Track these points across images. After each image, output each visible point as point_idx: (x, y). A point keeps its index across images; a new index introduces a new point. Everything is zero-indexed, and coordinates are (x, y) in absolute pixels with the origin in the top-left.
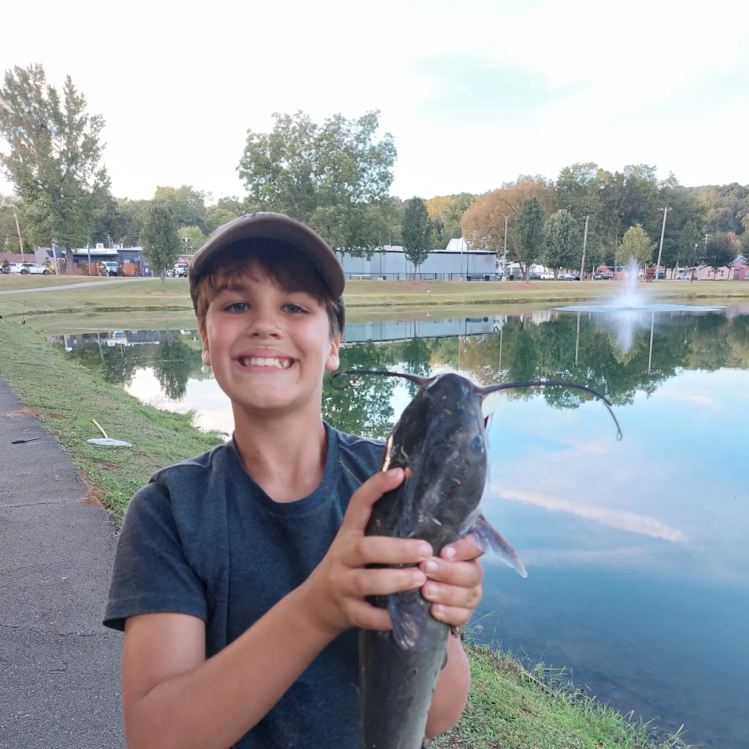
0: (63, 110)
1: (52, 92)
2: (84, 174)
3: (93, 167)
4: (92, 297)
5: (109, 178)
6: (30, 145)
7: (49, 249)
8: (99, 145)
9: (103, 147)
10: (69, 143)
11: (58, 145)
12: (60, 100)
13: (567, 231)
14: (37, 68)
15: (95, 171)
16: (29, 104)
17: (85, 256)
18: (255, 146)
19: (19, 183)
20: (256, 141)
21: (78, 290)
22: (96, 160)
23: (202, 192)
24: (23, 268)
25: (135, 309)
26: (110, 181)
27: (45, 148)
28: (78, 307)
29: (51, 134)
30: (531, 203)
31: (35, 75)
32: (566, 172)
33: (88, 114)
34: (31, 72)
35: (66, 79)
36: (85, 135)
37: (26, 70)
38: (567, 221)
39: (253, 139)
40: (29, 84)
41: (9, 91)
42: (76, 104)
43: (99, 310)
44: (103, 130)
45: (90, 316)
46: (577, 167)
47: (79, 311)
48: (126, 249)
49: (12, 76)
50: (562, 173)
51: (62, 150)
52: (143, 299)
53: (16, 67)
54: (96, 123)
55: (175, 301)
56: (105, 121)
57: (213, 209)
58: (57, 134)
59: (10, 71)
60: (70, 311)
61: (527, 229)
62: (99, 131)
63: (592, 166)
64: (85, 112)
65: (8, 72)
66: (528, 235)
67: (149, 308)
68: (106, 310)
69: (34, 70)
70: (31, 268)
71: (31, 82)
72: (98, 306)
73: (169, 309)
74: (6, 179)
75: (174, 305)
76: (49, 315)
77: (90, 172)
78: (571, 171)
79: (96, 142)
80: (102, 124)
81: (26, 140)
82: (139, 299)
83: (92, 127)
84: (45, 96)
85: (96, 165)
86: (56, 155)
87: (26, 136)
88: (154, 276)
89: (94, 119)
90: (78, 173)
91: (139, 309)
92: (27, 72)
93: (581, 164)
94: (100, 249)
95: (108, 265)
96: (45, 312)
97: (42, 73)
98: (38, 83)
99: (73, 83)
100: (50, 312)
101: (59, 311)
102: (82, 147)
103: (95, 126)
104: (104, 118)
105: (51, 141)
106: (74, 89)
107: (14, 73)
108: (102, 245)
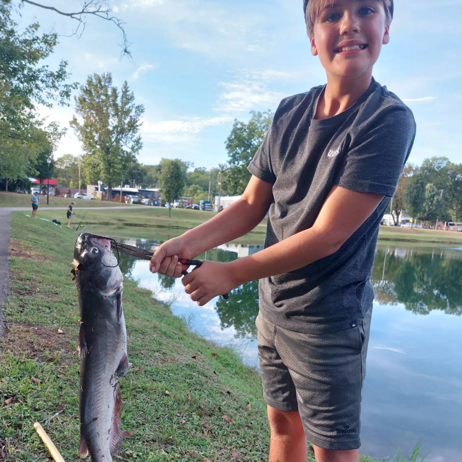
0: (119, 101)
1: (114, 90)
2: (126, 141)
3: (132, 137)
4: (122, 216)
5: (142, 144)
6: (96, 120)
7: (96, 186)
8: (138, 124)
9: (141, 125)
10: (120, 121)
11: (113, 122)
12: (119, 95)
13: (433, 197)
14: (107, 75)
15: (133, 139)
16: (99, 97)
17: (118, 192)
18: (238, 129)
19: (85, 143)
20: (239, 126)
21: (113, 211)
22: (135, 133)
23: (189, 162)
24: (79, 196)
25: (150, 226)
26: (142, 145)
27: (105, 123)
28: (112, 221)
29: (109, 116)
30: (418, 176)
31: (106, 80)
32: (427, 161)
33: (134, 104)
34: (104, 77)
35: (124, 83)
36: (131, 117)
37: (101, 76)
38: (433, 191)
39: (237, 125)
40: (101, 85)
41: (88, 88)
42: (128, 98)
43: (126, 225)
44: (142, 114)
45: (120, 228)
46: (435, 159)
47: (113, 224)
48: (143, 189)
49: (92, 79)
50: (425, 162)
51: (114, 125)
52: (157, 220)
53: (95, 74)
54: (139, 110)
55: (177, 222)
56: (144, 109)
57: (190, 174)
58: (113, 116)
59: (91, 76)
60: (107, 224)
61: (415, 193)
62: (140, 115)
63: (445, 159)
64: (133, 103)
65: (90, 76)
66: (415, 198)
67: (160, 226)
68: (131, 225)
69: (106, 76)
70: (84, 196)
71: (103, 83)
72: (125, 222)
73: (173, 227)
74: (78, 140)
75: (176, 225)
76: (93, 225)
77: (130, 140)
78: (431, 161)
79: (137, 122)
80: (142, 111)
81: (94, 117)
82: (154, 220)
83: (136, 112)
84: (110, 93)
85: (134, 136)
86: (111, 128)
87: (95, 115)
88: (161, 206)
89: (138, 107)
90: (123, 139)
91: (153, 226)
92: (101, 77)
93: (437, 157)
94: (127, 188)
95: (133, 198)
96: (91, 223)
97: (110, 79)
98: (107, 84)
99: (128, 85)
100: (94, 224)
101: (101, 224)
102: (127, 124)
103: (138, 112)
104: (144, 107)
105: (109, 120)
106: (128, 89)
107: (93, 78)
108: (129, 186)
